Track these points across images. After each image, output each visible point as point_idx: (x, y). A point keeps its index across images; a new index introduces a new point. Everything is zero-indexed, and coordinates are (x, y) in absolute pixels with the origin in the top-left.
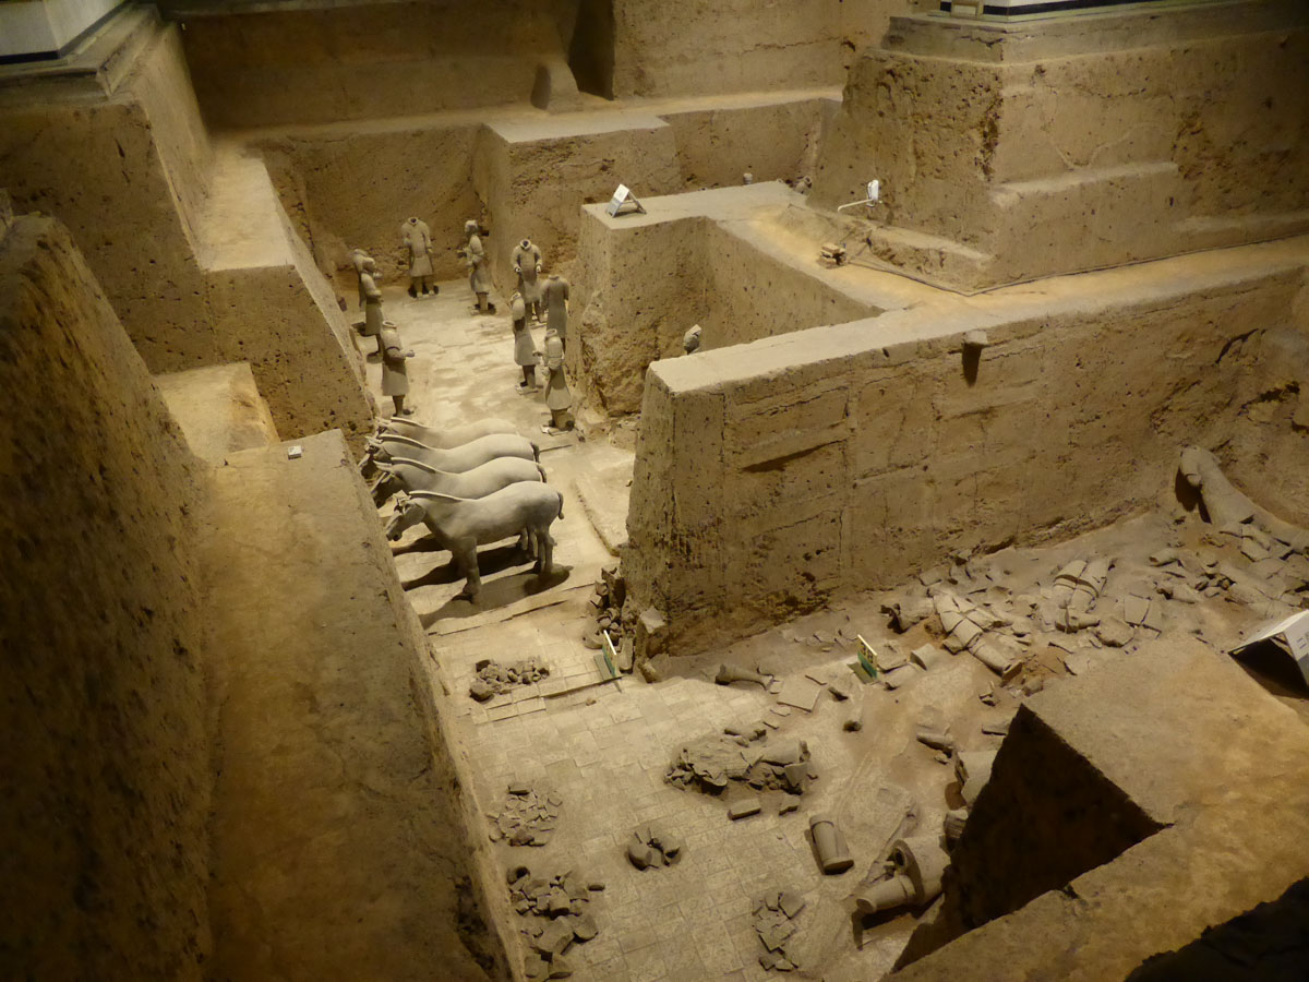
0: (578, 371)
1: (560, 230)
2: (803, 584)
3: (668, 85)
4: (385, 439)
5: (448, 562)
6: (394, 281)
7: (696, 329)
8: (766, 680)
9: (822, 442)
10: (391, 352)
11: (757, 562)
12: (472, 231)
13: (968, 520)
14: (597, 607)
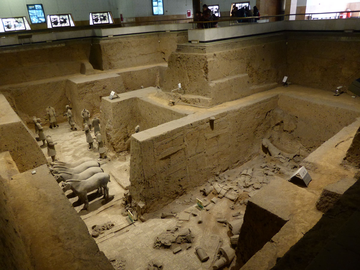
0: (106, 142)
1: (93, 105)
2: (179, 188)
3: (118, 66)
4: (55, 167)
5: (77, 200)
6: (45, 125)
7: (138, 126)
8: (175, 215)
9: (179, 150)
10: (50, 144)
11: (167, 184)
12: (68, 108)
13: (217, 164)
14: (124, 204)
